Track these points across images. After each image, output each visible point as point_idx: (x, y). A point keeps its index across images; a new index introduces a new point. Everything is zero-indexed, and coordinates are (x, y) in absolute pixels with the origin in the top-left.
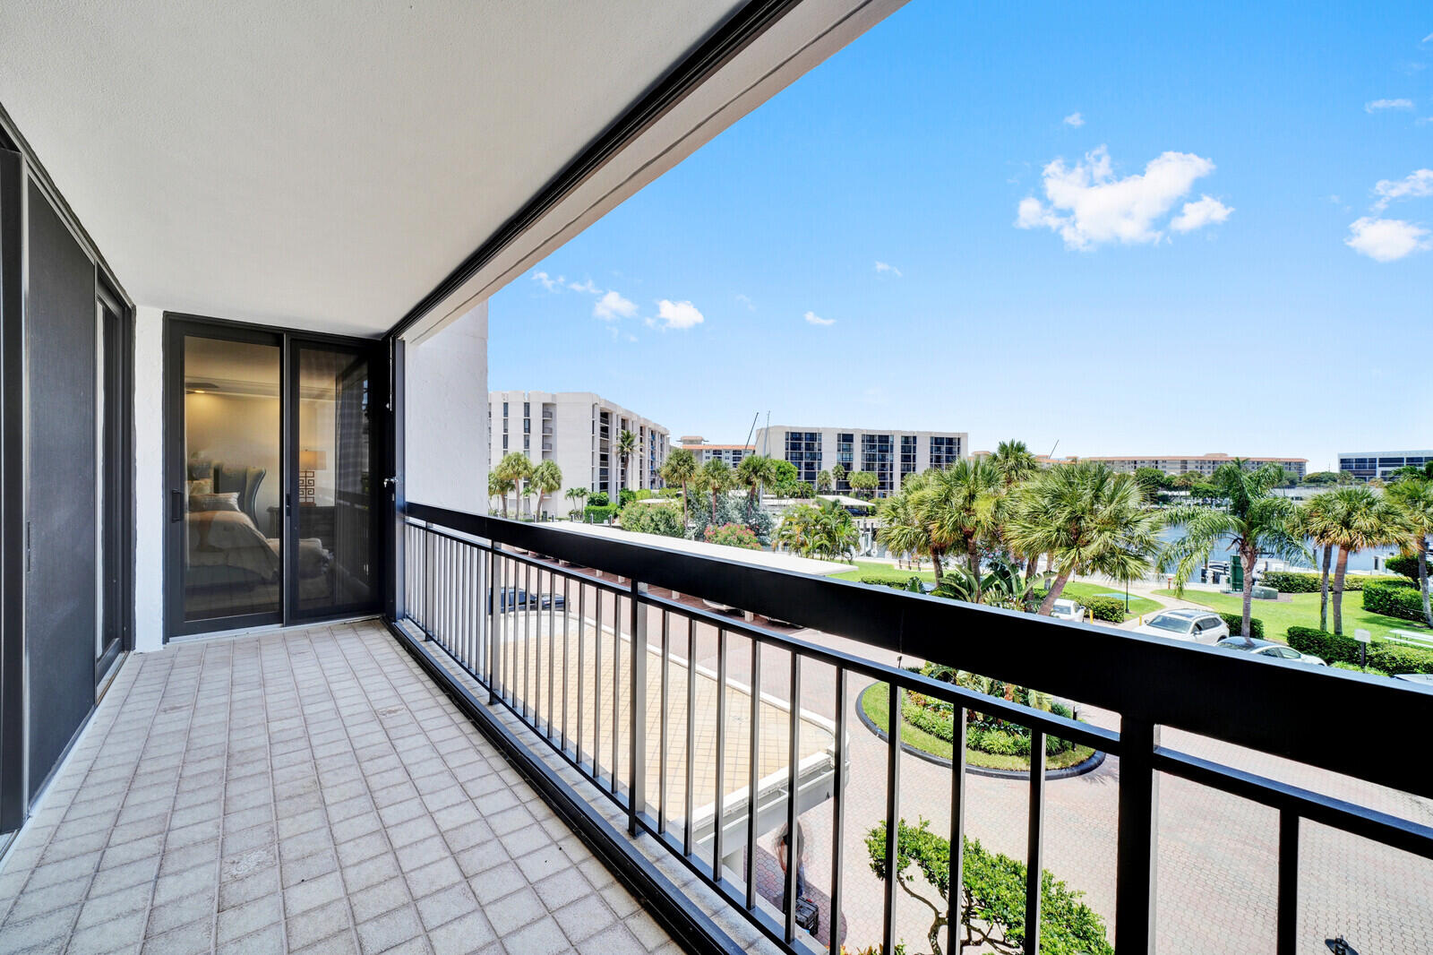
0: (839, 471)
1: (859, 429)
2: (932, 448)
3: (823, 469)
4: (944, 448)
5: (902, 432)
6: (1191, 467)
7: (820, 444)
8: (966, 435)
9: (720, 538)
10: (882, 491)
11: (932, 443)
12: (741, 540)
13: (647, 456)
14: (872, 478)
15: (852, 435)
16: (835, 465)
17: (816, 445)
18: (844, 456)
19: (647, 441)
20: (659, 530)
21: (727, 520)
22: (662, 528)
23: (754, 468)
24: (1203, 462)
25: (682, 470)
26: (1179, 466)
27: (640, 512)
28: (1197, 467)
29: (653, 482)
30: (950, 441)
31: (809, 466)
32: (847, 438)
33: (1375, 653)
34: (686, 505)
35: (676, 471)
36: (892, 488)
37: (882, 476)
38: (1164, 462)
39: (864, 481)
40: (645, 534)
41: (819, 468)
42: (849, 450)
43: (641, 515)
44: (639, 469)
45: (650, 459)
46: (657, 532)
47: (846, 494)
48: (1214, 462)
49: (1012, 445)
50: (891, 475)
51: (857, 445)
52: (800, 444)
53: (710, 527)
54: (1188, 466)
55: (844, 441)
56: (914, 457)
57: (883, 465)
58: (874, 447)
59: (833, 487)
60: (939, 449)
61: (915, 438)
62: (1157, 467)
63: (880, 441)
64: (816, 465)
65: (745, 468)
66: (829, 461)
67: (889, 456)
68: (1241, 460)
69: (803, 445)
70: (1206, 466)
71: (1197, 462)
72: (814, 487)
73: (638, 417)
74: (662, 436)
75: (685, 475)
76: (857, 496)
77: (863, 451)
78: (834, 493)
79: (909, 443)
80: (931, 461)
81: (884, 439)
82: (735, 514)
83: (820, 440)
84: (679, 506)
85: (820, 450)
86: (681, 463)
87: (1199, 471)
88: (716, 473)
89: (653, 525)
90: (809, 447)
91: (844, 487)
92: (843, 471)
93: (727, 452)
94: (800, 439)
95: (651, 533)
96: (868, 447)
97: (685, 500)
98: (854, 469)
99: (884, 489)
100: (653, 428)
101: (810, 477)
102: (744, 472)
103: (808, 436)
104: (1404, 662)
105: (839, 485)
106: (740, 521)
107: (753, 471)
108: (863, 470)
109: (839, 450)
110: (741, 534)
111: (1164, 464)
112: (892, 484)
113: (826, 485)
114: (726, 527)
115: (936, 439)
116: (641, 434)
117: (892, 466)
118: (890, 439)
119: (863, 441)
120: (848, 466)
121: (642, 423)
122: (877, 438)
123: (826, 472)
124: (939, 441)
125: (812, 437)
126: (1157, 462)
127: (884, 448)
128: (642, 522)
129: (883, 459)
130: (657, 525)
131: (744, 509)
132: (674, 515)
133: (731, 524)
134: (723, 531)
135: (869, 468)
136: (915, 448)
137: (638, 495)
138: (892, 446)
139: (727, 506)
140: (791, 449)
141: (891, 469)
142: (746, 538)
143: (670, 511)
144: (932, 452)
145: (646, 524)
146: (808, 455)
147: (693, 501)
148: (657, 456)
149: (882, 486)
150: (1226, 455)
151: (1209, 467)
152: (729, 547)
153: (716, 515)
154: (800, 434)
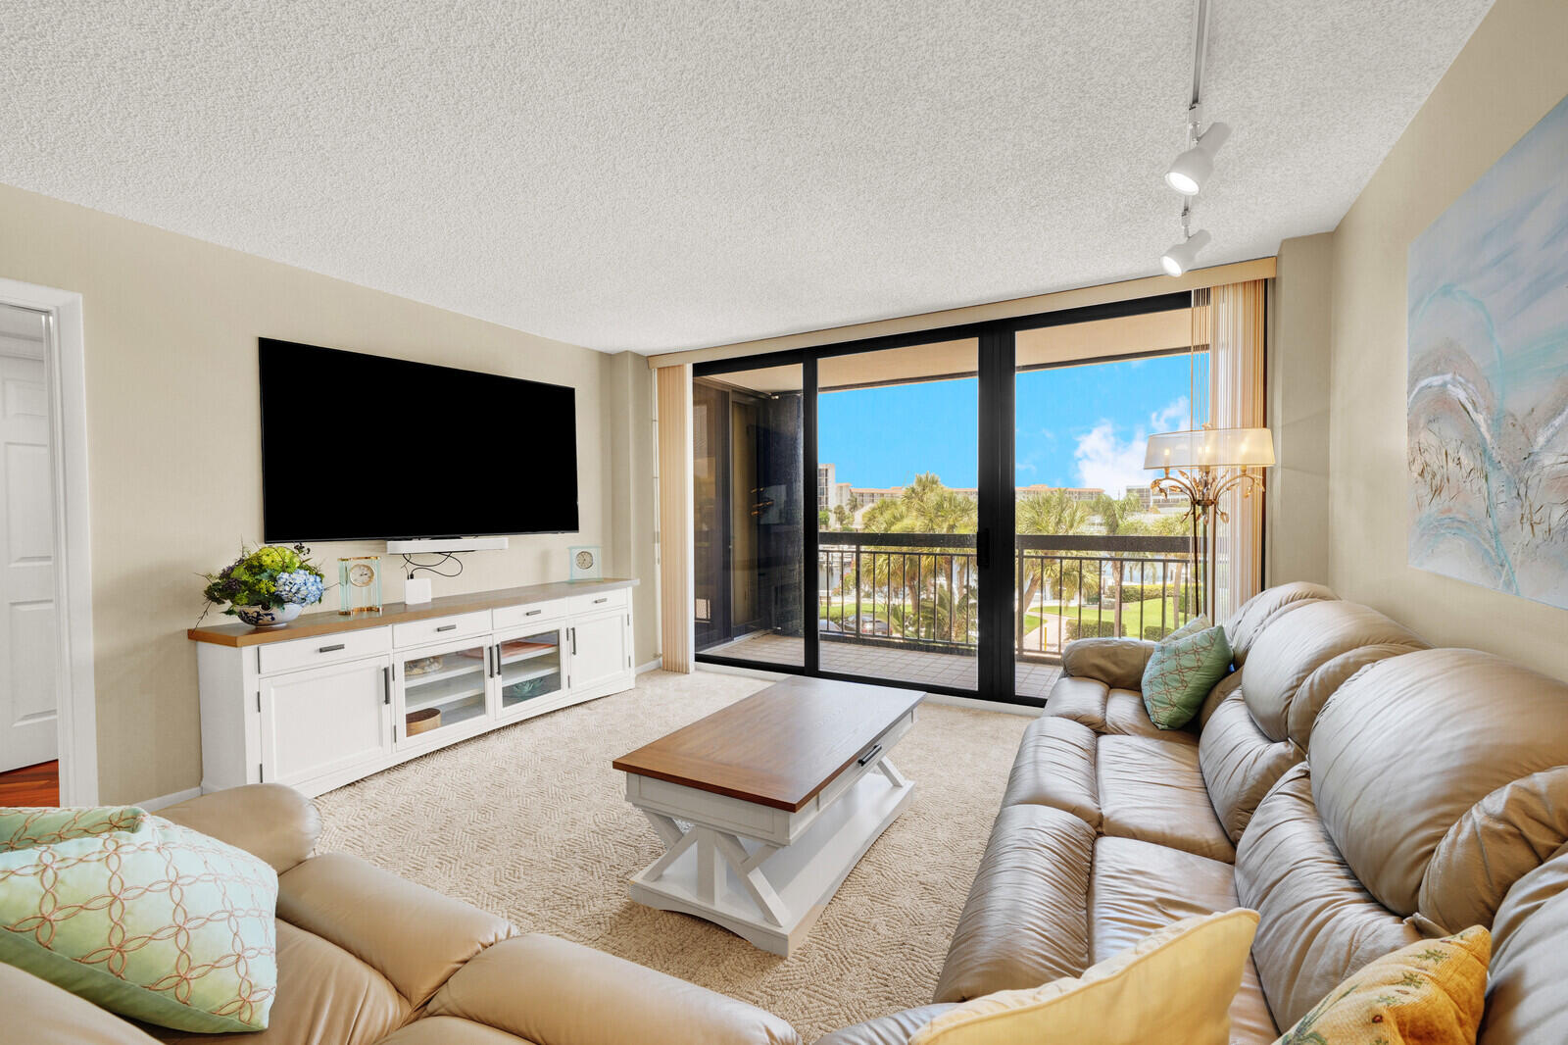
49: (927, 479)
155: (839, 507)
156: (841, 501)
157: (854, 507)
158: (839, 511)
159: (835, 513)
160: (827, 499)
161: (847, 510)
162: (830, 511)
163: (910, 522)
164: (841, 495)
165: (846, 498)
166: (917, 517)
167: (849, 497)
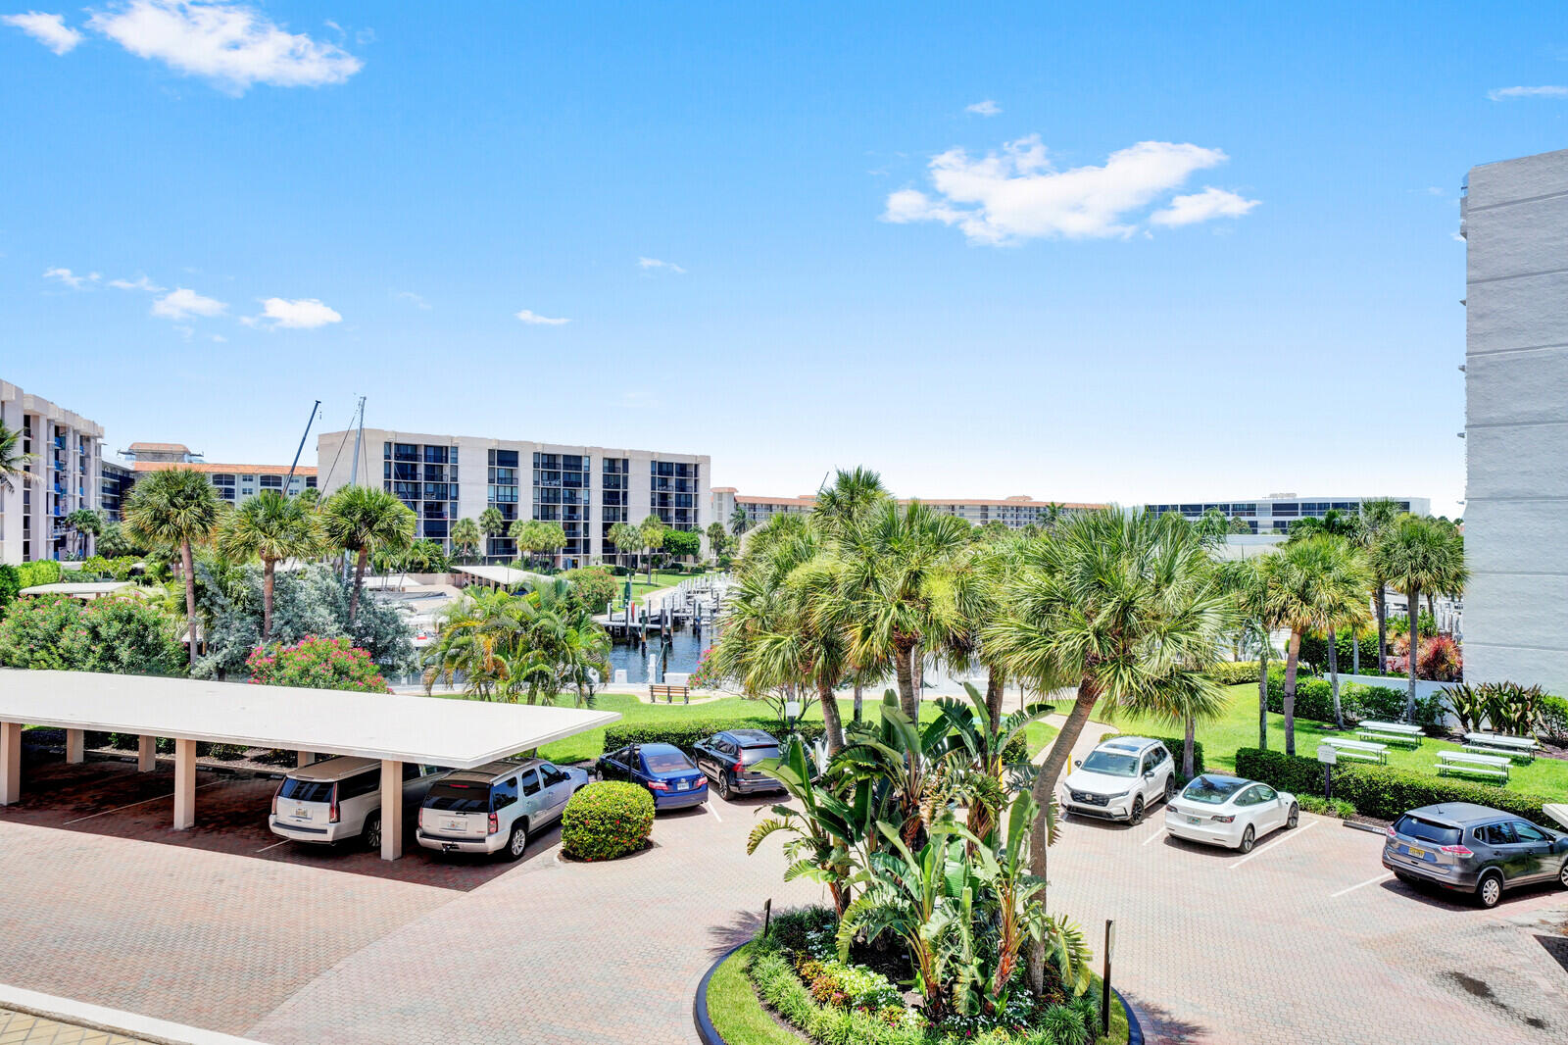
0: (492, 520)
1: (532, 443)
2: (653, 479)
3: (461, 515)
4: (673, 481)
5: (604, 450)
6: (992, 516)
7: (455, 469)
8: (707, 459)
9: (291, 671)
10: (571, 556)
11: (653, 473)
12: (341, 673)
13: (43, 481)
14: (553, 533)
15: (516, 453)
16: (486, 508)
17: (447, 470)
18: (501, 492)
19: (43, 448)
20: (115, 659)
21: (302, 631)
22: (124, 654)
23: (366, 513)
24: (1006, 508)
25: (183, 518)
26: (979, 513)
27: (56, 620)
28: (999, 516)
29: (60, 543)
30: (683, 469)
31: (434, 510)
32: (505, 459)
33: (1337, 777)
34: (190, 599)
35: (165, 521)
36: (587, 550)
37: (570, 528)
38: (962, 507)
39: (541, 540)
40: (71, 673)
41: (454, 514)
42: (511, 481)
43: (61, 627)
44: (22, 515)
45: (52, 491)
46: (111, 665)
47: (506, 561)
48: (1018, 509)
49: (858, 475)
50: (586, 526)
51: (526, 472)
52: (414, 467)
53: (261, 646)
54: (990, 514)
55: (500, 463)
56: (625, 495)
57: (573, 510)
58: (556, 476)
59: (482, 549)
60: (664, 483)
61: (626, 462)
62: (953, 514)
63: (566, 466)
64: (447, 509)
65: (343, 514)
66: (473, 500)
67: (581, 493)
68: (1057, 506)
69: (421, 470)
70: (1008, 514)
71: (999, 507)
72: (445, 550)
73: (19, 391)
74: (85, 440)
75: (190, 529)
76: (528, 565)
77: (536, 483)
78: (483, 561)
79: (616, 469)
80: (653, 504)
81: (574, 462)
82: (323, 614)
83: (455, 460)
84: (172, 602)
85: (455, 479)
86: (180, 500)
87: (1001, 520)
88: (275, 525)
89: (98, 649)
90: (433, 474)
91: (503, 548)
92: (500, 518)
93: (248, 478)
94: (415, 457)
95: (93, 668)
96: (545, 475)
97: (189, 588)
98: (519, 517)
99: (574, 552)
100: (60, 420)
101: (436, 529)
102: (342, 521)
103: (431, 453)
104: (1371, 787)
105: (493, 546)
106: (334, 629)
107: (362, 520)
108: (536, 518)
109: (491, 481)
110: (342, 660)
111: (962, 511)
112: (587, 543)
113: (469, 546)
114: (304, 645)
115: (661, 464)
116: (28, 433)
117: (587, 509)
118: (584, 463)
119: (536, 465)
120: (509, 510)
121: (30, 407)
122: (561, 461)
123: (468, 522)
124: (665, 468)
125: (440, 454)
126: (953, 507)
127: (573, 479)
128: (64, 642)
129: (572, 497)
130: (110, 648)
131: (342, 602)
132: (156, 624)
133: (317, 639)
134: (298, 656)
135: (546, 513)
136: (626, 479)
137: (25, 576)
138: (587, 475)
139: (301, 596)
140: (396, 477)
141: (587, 518)
142: (352, 664)
143: (150, 613)
144: (653, 488)
145: (76, 646)
146: (431, 488)
147: (211, 588)
148: (71, 484)
149: (571, 547)
150: (1030, 498)
151: (1012, 516)
152: (312, 691)
153: (275, 619)
154: (415, 447)
155: (716, 525)
156: (720, 516)
157: (740, 528)
158: (716, 532)
159: (709, 535)
160: (696, 511)
161: (728, 530)
162: (702, 532)
163: (828, 563)
164: (720, 507)
165: (728, 510)
166: (841, 555)
167: (733, 511)
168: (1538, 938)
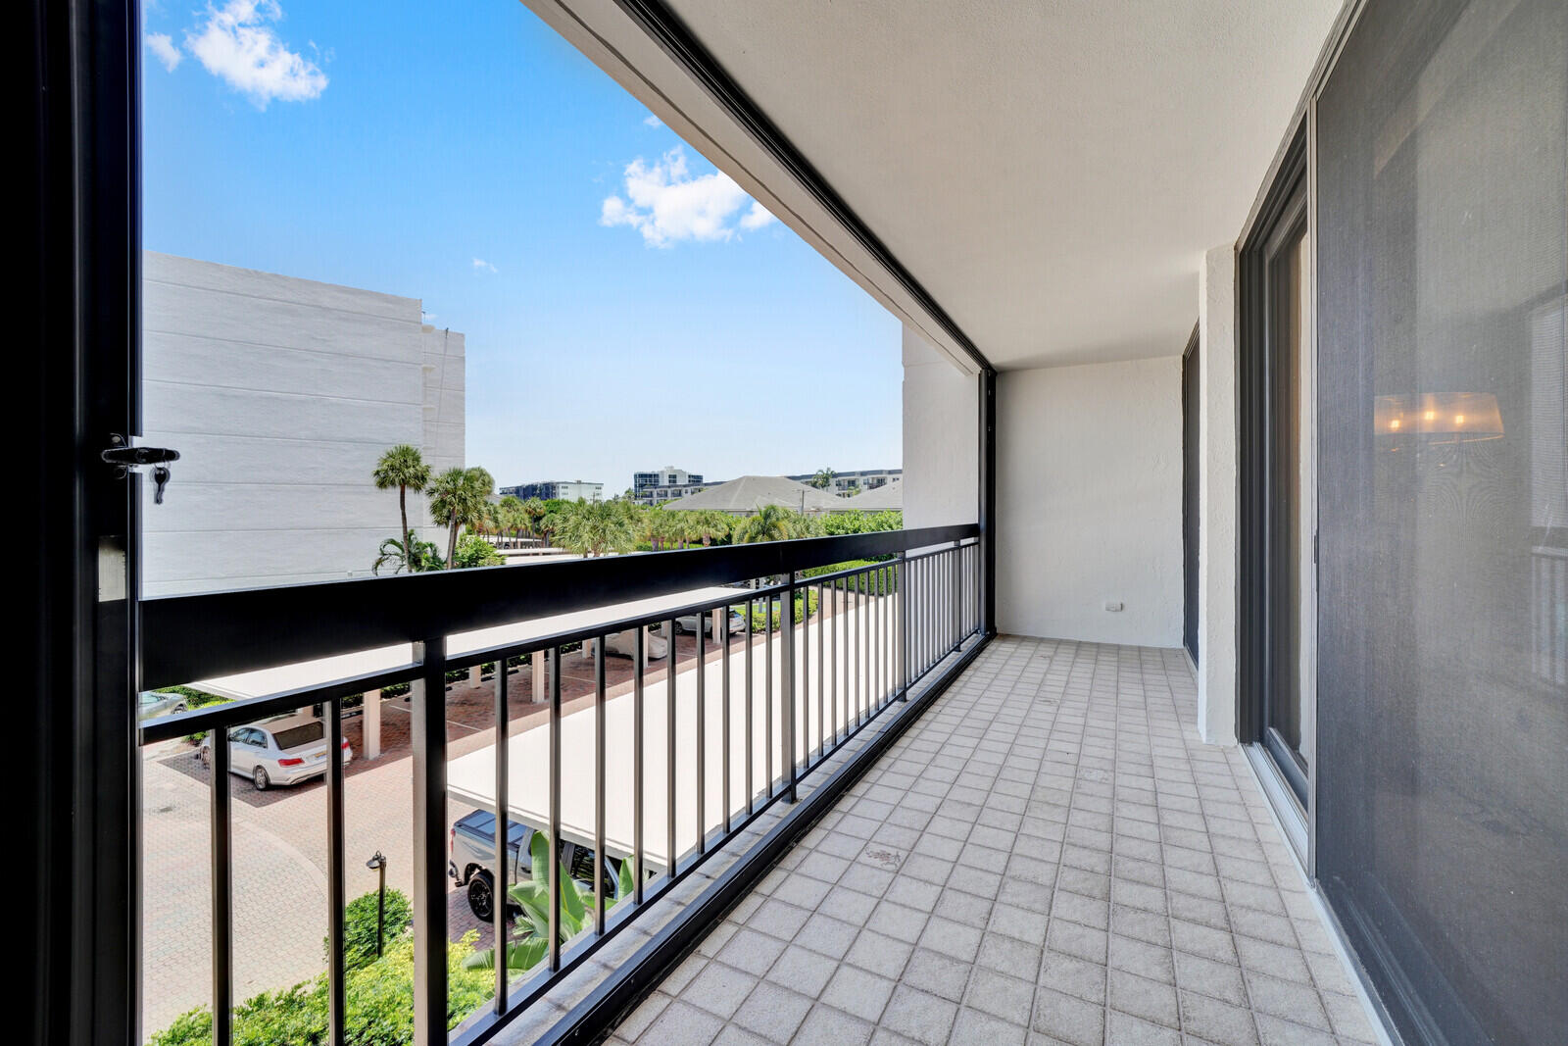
168: (160, 762)
